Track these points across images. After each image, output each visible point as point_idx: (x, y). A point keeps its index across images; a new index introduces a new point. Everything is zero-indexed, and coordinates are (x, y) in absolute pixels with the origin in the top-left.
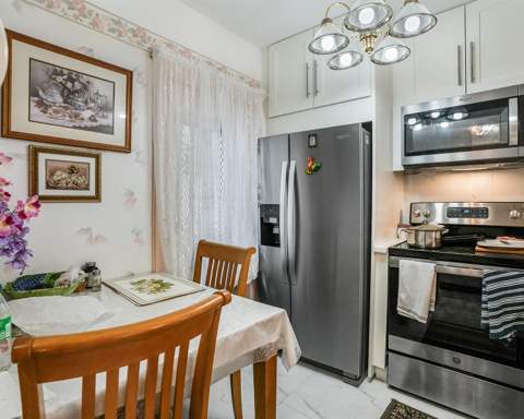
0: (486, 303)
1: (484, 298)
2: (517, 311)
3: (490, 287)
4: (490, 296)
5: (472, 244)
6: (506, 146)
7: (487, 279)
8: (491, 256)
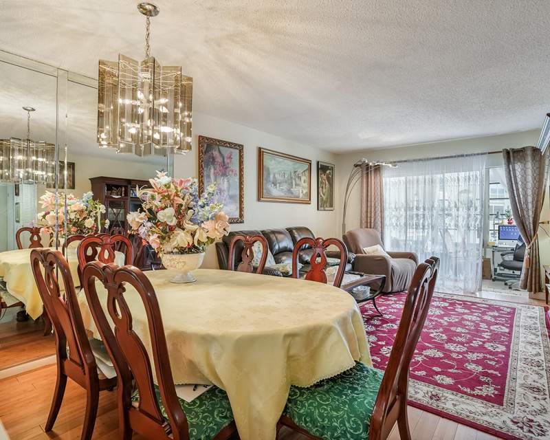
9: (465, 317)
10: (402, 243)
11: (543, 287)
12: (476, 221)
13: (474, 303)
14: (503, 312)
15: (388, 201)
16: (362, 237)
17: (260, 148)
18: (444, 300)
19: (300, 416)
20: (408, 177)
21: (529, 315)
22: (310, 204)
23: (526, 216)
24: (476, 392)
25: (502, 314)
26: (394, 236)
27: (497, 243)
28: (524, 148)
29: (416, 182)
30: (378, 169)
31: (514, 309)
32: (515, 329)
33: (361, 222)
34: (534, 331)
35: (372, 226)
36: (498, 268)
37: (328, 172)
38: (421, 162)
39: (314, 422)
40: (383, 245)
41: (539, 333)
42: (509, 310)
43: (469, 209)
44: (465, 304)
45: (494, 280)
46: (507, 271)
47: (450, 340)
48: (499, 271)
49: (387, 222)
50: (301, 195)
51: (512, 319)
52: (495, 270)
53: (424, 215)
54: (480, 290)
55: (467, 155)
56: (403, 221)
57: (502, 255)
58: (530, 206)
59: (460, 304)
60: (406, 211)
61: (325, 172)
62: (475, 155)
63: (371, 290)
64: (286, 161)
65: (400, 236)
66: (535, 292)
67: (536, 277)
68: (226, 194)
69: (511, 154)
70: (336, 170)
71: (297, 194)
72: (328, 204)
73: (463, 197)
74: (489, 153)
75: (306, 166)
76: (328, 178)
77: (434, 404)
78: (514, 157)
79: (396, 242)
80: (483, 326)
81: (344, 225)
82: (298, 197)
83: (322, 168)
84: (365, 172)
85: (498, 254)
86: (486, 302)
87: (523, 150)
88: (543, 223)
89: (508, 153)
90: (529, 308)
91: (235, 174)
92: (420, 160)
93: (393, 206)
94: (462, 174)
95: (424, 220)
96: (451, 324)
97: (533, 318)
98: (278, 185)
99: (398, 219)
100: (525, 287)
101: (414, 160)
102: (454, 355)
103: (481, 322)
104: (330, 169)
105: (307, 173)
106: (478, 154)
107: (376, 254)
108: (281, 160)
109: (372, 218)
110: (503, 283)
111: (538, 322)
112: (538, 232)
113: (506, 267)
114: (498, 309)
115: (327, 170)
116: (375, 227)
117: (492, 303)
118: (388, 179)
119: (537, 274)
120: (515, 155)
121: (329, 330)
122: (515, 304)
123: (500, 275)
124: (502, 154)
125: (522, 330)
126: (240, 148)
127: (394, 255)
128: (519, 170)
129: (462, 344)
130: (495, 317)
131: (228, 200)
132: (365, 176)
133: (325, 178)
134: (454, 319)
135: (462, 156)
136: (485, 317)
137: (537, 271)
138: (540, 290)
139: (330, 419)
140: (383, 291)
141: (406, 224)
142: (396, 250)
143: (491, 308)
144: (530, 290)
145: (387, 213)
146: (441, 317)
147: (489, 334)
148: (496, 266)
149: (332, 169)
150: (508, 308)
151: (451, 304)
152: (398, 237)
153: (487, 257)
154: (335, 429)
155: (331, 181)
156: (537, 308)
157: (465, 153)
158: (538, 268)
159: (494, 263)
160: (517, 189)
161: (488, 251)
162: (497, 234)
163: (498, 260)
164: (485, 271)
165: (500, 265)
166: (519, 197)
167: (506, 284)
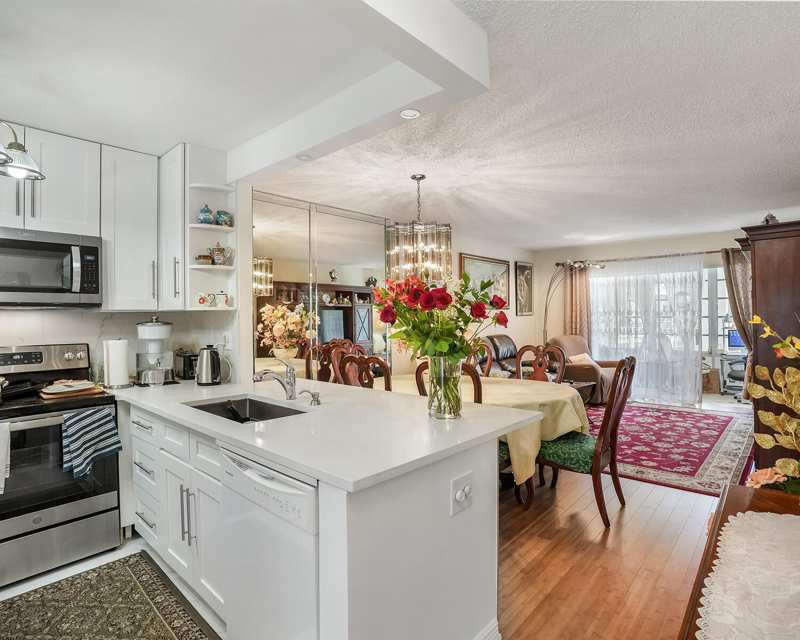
0: (68, 446)
1: (65, 442)
2: (93, 445)
3: (71, 431)
4: (70, 440)
5: (36, 393)
6: (70, 291)
7: (68, 424)
8: (63, 400)
9: (678, 424)
10: (613, 352)
12: (694, 326)
13: (689, 413)
14: (718, 420)
15: (595, 305)
16: (567, 343)
17: (461, 254)
18: (658, 410)
19: (549, 455)
20: (618, 278)
24: (675, 469)
25: (716, 421)
26: (603, 343)
27: (727, 350)
29: (626, 284)
30: (583, 270)
31: (732, 418)
32: (725, 432)
33: (565, 328)
35: (578, 333)
36: (728, 380)
37: (526, 272)
38: (633, 262)
39: (559, 456)
40: (590, 354)
42: (725, 419)
43: (685, 313)
44: (680, 414)
45: (723, 394)
46: (737, 384)
47: (658, 440)
48: (728, 384)
49: (594, 327)
51: (726, 425)
52: (725, 382)
54: (700, 402)
55: (683, 255)
56: (613, 326)
57: (730, 364)
59: (675, 414)
60: (616, 314)
61: (523, 273)
64: (485, 265)
65: (610, 344)
69: (731, 254)
70: (535, 269)
72: (527, 308)
73: (681, 300)
74: (708, 252)
75: (504, 268)
76: (526, 278)
77: (639, 476)
78: (733, 257)
79: (605, 351)
80: (694, 430)
81: (545, 332)
83: (520, 268)
84: (568, 273)
85: (726, 363)
86: (703, 412)
89: (727, 252)
92: (631, 259)
93: (601, 310)
94: (678, 275)
95: (637, 326)
96: (662, 429)
99: (608, 325)
101: (625, 260)
102: (661, 450)
103: (693, 427)
104: (528, 269)
105: (505, 276)
106: (695, 254)
107: (584, 363)
108: (480, 264)
109: (577, 324)
110: (733, 397)
113: (734, 379)
114: (714, 418)
115: (526, 270)
116: (581, 334)
117: (710, 413)
118: (595, 279)
120: (736, 254)
121: (565, 403)
122: (735, 414)
123: (730, 388)
124: (720, 253)
125: (731, 433)
127: (604, 365)
128: (740, 271)
129: (670, 443)
130: (708, 424)
132: (568, 276)
133: (524, 280)
134: (666, 425)
135: (678, 255)
136: (698, 424)
139: (569, 454)
141: (616, 330)
142: (605, 359)
143: (707, 417)
145: (594, 318)
146: (653, 424)
147: (698, 436)
148: (726, 376)
149: (531, 269)
150: (724, 417)
151: (665, 414)
152: (607, 345)
153: (716, 368)
154: (572, 459)
155: (529, 282)
159: (723, 374)
160: (738, 292)
161: (717, 360)
162: (727, 340)
163: (727, 370)
164: (714, 384)
165: (730, 376)
166: (740, 300)
167: (736, 398)
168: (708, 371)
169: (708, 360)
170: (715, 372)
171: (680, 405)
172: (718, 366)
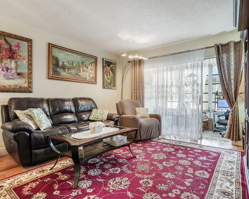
11: (241, 137)
13: (192, 149)
14: (210, 157)
17: (49, 44)
21: (229, 159)
22: (96, 84)
23: (230, 89)
25: (209, 158)
27: (216, 109)
28: (228, 43)
31: (219, 154)
32: (215, 174)
34: (229, 178)
35: (138, 99)
36: (217, 124)
37: (112, 66)
41: (234, 180)
42: (215, 155)
43: (193, 86)
44: (186, 150)
45: (214, 131)
46: (221, 126)
48: (217, 126)
50: (88, 78)
51: (215, 164)
52: (215, 125)
53: (167, 90)
54: (201, 139)
55: (192, 51)
57: (218, 116)
58: (233, 82)
59: (182, 150)
61: (109, 66)
62: (197, 50)
63: (128, 138)
64: (74, 55)
66: (236, 140)
67: (236, 130)
68: (13, 71)
69: (220, 47)
71: (85, 77)
72: (112, 86)
74: (206, 48)
75: (93, 60)
76: (112, 69)
80: (190, 170)
81: (122, 98)
82: (86, 79)
85: (216, 116)
86: (201, 148)
87: (228, 44)
88: (241, 93)
89: (218, 46)
90: (230, 153)
91: (24, 59)
94: (189, 63)
95: (167, 94)
97: (232, 162)
98: (66, 70)
100: (229, 137)
101: (161, 56)
103: (190, 166)
104: (113, 64)
105: (93, 65)
106: (199, 49)
108: (70, 54)
110: (219, 133)
111: (235, 167)
112: (238, 100)
113: (221, 124)
115: (111, 64)
117: (206, 149)
119: (237, 128)
120: (223, 48)
122: (221, 150)
123: (218, 128)
124: (214, 48)
125: (220, 176)
126: (29, 41)
128: (226, 58)
130: (202, 162)
131: (16, 76)
133: (109, 69)
135: (189, 51)
136: (196, 162)
137: (237, 126)
138: (239, 139)
140: (136, 139)
143: (203, 153)
144: (233, 140)
147: (192, 180)
148: (216, 122)
150: (215, 153)
153: (211, 118)
155: (113, 71)
156: (236, 153)
157: (191, 49)
158: (238, 124)
159: (214, 121)
160: (224, 71)
161: (212, 114)
162: (216, 104)
163: (217, 119)
164: (210, 126)
165: (218, 122)
166: (225, 75)
167: (221, 134)
168: (208, 120)
169: (208, 115)
170: (210, 120)
171: (189, 141)
172: (212, 117)
